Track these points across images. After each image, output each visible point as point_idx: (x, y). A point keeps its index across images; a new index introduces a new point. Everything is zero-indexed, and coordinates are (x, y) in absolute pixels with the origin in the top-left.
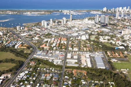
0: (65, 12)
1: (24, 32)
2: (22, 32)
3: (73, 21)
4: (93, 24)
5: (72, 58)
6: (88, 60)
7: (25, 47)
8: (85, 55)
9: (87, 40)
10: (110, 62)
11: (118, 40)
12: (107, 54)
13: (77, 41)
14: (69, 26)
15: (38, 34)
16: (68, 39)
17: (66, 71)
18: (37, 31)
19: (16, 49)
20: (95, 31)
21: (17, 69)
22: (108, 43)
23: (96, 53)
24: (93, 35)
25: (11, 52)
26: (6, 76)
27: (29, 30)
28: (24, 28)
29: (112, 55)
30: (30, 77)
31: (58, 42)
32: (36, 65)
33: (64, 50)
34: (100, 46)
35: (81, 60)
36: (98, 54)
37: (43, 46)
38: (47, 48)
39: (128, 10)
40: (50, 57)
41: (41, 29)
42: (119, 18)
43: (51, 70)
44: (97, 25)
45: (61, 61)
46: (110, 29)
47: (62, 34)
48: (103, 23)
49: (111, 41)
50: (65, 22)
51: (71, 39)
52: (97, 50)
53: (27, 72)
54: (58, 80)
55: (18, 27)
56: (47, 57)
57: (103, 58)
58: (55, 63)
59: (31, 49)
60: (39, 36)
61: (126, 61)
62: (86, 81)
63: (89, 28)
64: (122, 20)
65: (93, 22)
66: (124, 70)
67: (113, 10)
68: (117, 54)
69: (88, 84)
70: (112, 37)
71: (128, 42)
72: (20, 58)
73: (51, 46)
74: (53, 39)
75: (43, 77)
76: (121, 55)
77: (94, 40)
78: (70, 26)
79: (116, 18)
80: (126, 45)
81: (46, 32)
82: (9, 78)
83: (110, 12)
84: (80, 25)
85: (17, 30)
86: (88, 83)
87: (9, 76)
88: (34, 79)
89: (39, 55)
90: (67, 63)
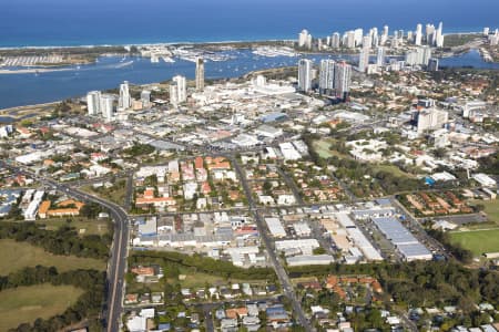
1: (23, 146)
2: (14, 150)
5: (290, 233)
6: (357, 234)
7: (71, 212)
8: (332, 217)
9: (305, 158)
12: (410, 204)
14: (206, 109)
15: (93, 151)
16: (233, 158)
17: (300, 286)
18: (82, 138)
19: (31, 223)
20: (317, 122)
22: (387, 163)
23: (370, 204)
24: (317, 137)
28: (14, 130)
29: (431, 209)
30: (173, 330)
32: (165, 280)
34: (367, 177)
35: (330, 240)
36: (378, 208)
37: (148, 198)
38: (165, 203)
39: (384, 38)
41: (90, 129)
42: (373, 69)
43: (241, 291)
44: (308, 99)
45: (257, 251)
46: (364, 112)
47: (196, 142)
48: (334, 92)
49: (396, 156)
50: (182, 95)
51: (245, 159)
52: (365, 194)
53: (150, 313)
54: (297, 327)
56: (193, 243)
57: (404, 223)
58: (238, 263)
59: (101, 215)
60: (102, 158)
61: (483, 223)
65: (289, 89)
67: (334, 39)
68: (444, 203)
69: (409, 323)
70: (391, 140)
71: (453, 157)
73: (179, 197)
74: (173, 165)
76: (459, 204)
77: (335, 158)
79: (362, 69)
81: (124, 140)
83: (325, 47)
84: (245, 101)
86: (404, 318)
89: (150, 236)
90: (283, 256)
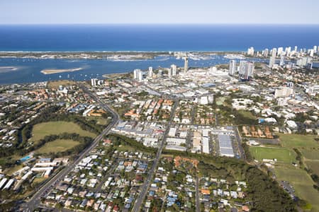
0: (179, 55)
1: (102, 89)
2: (99, 90)
3: (190, 71)
4: (224, 77)
5: (177, 135)
6: (206, 141)
7: (99, 115)
8: (201, 131)
9: (209, 104)
10: (244, 146)
11: (267, 105)
12: (242, 130)
13: (190, 107)
14: (182, 79)
15: (125, 93)
16: (175, 103)
17: (163, 158)
19: (85, 117)
20: (227, 89)
21: (80, 151)
22: (247, 111)
23: (223, 128)
24: (223, 96)
25: (75, 122)
26: (60, 161)
27: (112, 86)
28: (104, 82)
29: (251, 134)
30: (99, 165)
31: (157, 108)
32: (112, 146)
33: (165, 121)
34: (231, 115)
35: (192, 141)
36: (225, 130)
37: (130, 113)
38: (135, 116)
39: (294, 52)
40: (139, 132)
41: (131, 84)
42: (276, 67)
43: (137, 155)
44: (232, 78)
45: (157, 141)
46: (256, 86)
47: (167, 93)
48: (244, 76)
49: (254, 108)
50: (174, 74)
51: (181, 102)
52: (225, 123)
53: (95, 157)
54: (146, 174)
55: (93, 81)
56: (133, 133)
57: (232, 138)
58: (145, 144)
59: (109, 118)
60: (126, 95)
61: (276, 145)
62: (195, 177)
63: (216, 85)
64: (280, 71)
65: (226, 74)
66: (269, 160)
67: (265, 52)
68: (260, 132)
69: (197, 183)
70: (256, 100)
71: (284, 111)
72: (88, 132)
73: (143, 114)
74: (149, 101)
75: (120, 167)
76: (268, 134)
77: (222, 105)
78: (184, 80)
79: (270, 66)
80: (279, 116)
81: (139, 89)
82: (65, 165)
83: (260, 55)
84: (202, 77)
85: (91, 85)
86: (197, 180)
87: (66, 161)
88: (105, 168)
89: (120, 129)
90: (166, 144)
